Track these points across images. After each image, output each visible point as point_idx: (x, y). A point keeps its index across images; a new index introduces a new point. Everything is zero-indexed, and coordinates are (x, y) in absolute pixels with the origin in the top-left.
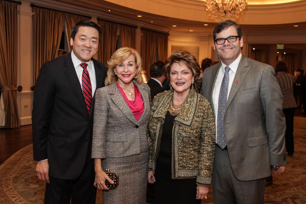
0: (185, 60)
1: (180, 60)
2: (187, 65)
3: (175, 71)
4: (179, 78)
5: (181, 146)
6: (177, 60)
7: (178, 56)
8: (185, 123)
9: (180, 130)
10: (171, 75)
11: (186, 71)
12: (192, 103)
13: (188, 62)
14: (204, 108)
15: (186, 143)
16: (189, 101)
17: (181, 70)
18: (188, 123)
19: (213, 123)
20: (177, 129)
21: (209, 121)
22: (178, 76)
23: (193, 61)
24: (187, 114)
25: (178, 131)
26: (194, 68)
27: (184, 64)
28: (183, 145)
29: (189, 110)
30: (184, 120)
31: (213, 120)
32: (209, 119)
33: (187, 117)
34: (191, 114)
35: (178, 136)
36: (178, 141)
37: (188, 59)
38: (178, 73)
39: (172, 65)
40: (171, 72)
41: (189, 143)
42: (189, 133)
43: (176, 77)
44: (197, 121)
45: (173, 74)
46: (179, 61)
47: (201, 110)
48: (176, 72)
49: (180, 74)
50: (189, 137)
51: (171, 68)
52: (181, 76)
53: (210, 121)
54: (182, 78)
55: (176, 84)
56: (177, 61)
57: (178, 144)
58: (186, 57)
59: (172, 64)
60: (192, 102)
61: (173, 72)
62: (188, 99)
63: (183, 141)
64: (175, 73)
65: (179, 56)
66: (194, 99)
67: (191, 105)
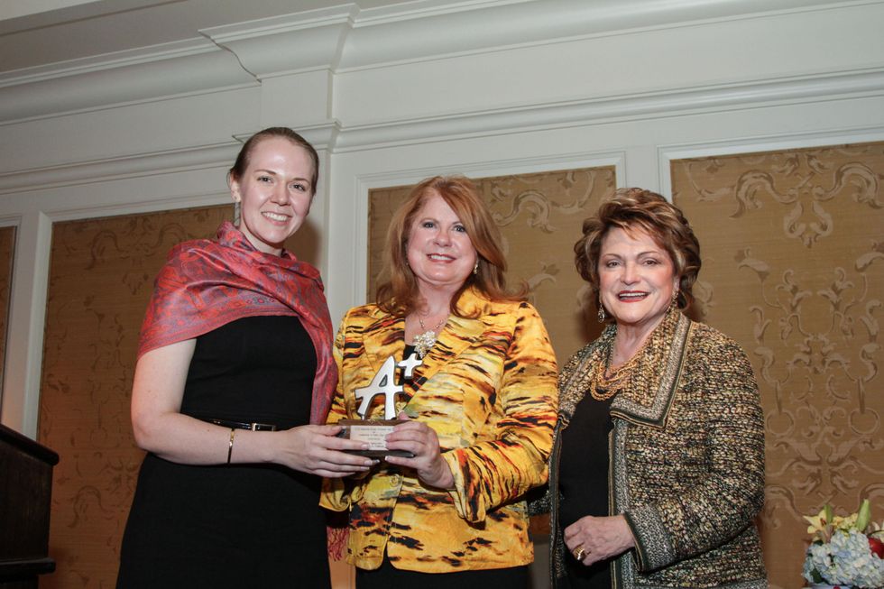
0: (649, 219)
1: (634, 220)
2: (656, 236)
3: (615, 255)
4: (629, 279)
5: (640, 498)
6: (623, 220)
7: (624, 205)
8: (640, 413)
9: (632, 438)
10: (603, 271)
11: (651, 255)
12: (668, 352)
13: (660, 227)
14: (705, 359)
15: (655, 484)
16: (656, 347)
17: (636, 253)
18: (654, 414)
19: (742, 407)
20: (623, 439)
21: (727, 400)
22: (625, 272)
23: (676, 225)
24: (649, 387)
25: (626, 445)
26: (679, 246)
27: (645, 231)
28: (647, 492)
29: (656, 372)
30: (639, 403)
31: (741, 396)
32: (729, 393)
33: (649, 394)
34: (663, 385)
35: (627, 460)
36: (627, 478)
37: (660, 217)
38: (625, 265)
39: (607, 236)
40: (601, 261)
41: (666, 485)
42: (663, 446)
43: (618, 277)
44: (689, 405)
45: (608, 265)
46: (629, 223)
47: (695, 363)
48: (618, 257)
49: (631, 263)
50: (665, 463)
51: (604, 248)
52: (634, 271)
53: (730, 398)
54: (638, 279)
55: (619, 297)
56: (621, 223)
57: (628, 492)
58: (651, 209)
59: (604, 232)
60: (668, 348)
61: (610, 257)
62: (655, 342)
63: (646, 479)
64: (615, 264)
65: (629, 205)
66: (672, 339)
67: (662, 358)
